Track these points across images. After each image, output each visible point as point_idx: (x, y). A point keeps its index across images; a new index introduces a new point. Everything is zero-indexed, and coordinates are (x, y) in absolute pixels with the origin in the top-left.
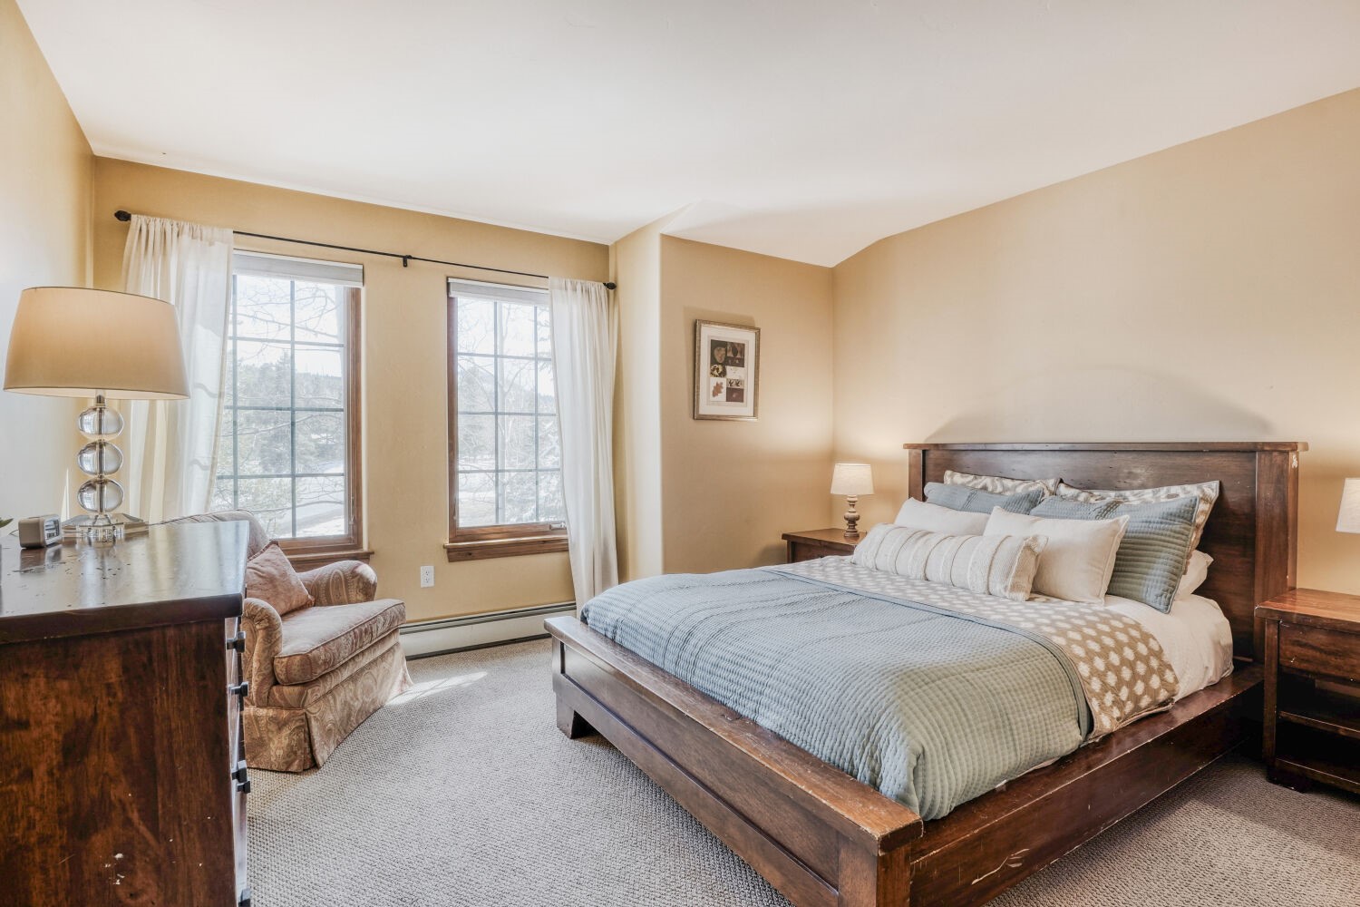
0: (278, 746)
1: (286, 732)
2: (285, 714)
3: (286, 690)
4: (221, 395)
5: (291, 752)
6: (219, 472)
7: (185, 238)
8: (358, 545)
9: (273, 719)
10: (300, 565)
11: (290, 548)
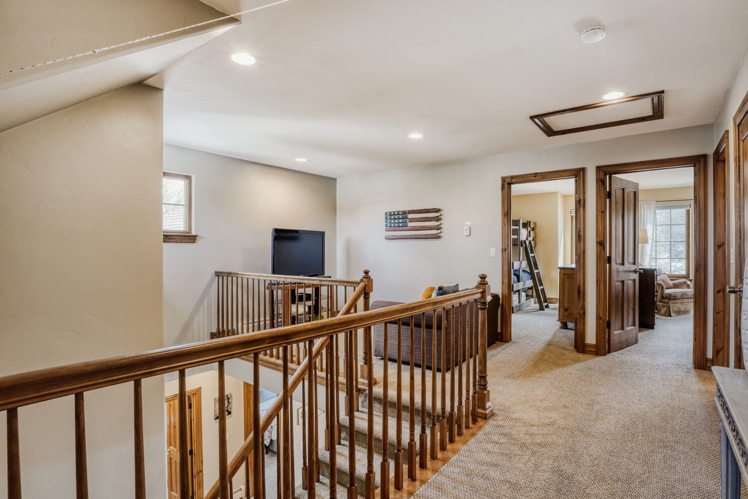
0: (663, 310)
1: (665, 308)
2: (665, 304)
3: (665, 300)
4: (653, 239)
5: (666, 312)
6: (652, 257)
7: (645, 205)
8: (689, 277)
9: (662, 305)
10: (671, 280)
11: (669, 276)
